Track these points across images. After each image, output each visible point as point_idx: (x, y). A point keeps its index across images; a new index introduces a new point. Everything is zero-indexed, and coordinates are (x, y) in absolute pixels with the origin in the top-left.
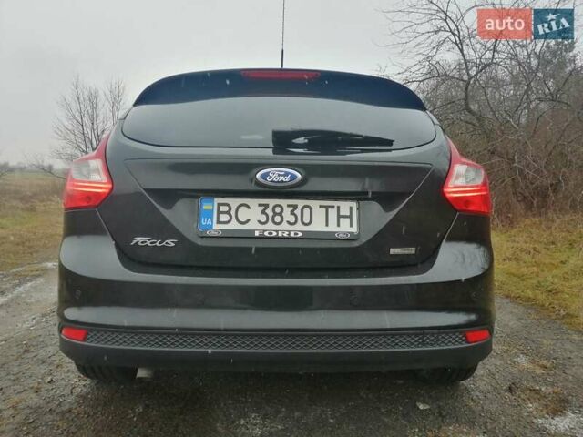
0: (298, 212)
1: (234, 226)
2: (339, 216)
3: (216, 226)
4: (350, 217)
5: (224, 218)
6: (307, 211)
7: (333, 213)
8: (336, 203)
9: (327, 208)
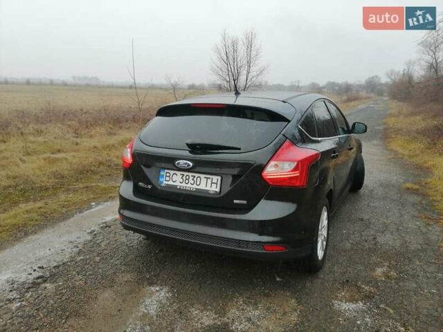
0: (195, 179)
1: (171, 183)
2: (212, 183)
3: (165, 182)
4: (217, 184)
5: (168, 179)
6: (199, 179)
7: (209, 181)
8: (211, 177)
9: (207, 178)
